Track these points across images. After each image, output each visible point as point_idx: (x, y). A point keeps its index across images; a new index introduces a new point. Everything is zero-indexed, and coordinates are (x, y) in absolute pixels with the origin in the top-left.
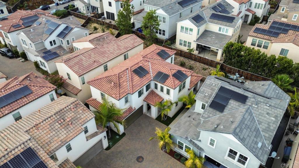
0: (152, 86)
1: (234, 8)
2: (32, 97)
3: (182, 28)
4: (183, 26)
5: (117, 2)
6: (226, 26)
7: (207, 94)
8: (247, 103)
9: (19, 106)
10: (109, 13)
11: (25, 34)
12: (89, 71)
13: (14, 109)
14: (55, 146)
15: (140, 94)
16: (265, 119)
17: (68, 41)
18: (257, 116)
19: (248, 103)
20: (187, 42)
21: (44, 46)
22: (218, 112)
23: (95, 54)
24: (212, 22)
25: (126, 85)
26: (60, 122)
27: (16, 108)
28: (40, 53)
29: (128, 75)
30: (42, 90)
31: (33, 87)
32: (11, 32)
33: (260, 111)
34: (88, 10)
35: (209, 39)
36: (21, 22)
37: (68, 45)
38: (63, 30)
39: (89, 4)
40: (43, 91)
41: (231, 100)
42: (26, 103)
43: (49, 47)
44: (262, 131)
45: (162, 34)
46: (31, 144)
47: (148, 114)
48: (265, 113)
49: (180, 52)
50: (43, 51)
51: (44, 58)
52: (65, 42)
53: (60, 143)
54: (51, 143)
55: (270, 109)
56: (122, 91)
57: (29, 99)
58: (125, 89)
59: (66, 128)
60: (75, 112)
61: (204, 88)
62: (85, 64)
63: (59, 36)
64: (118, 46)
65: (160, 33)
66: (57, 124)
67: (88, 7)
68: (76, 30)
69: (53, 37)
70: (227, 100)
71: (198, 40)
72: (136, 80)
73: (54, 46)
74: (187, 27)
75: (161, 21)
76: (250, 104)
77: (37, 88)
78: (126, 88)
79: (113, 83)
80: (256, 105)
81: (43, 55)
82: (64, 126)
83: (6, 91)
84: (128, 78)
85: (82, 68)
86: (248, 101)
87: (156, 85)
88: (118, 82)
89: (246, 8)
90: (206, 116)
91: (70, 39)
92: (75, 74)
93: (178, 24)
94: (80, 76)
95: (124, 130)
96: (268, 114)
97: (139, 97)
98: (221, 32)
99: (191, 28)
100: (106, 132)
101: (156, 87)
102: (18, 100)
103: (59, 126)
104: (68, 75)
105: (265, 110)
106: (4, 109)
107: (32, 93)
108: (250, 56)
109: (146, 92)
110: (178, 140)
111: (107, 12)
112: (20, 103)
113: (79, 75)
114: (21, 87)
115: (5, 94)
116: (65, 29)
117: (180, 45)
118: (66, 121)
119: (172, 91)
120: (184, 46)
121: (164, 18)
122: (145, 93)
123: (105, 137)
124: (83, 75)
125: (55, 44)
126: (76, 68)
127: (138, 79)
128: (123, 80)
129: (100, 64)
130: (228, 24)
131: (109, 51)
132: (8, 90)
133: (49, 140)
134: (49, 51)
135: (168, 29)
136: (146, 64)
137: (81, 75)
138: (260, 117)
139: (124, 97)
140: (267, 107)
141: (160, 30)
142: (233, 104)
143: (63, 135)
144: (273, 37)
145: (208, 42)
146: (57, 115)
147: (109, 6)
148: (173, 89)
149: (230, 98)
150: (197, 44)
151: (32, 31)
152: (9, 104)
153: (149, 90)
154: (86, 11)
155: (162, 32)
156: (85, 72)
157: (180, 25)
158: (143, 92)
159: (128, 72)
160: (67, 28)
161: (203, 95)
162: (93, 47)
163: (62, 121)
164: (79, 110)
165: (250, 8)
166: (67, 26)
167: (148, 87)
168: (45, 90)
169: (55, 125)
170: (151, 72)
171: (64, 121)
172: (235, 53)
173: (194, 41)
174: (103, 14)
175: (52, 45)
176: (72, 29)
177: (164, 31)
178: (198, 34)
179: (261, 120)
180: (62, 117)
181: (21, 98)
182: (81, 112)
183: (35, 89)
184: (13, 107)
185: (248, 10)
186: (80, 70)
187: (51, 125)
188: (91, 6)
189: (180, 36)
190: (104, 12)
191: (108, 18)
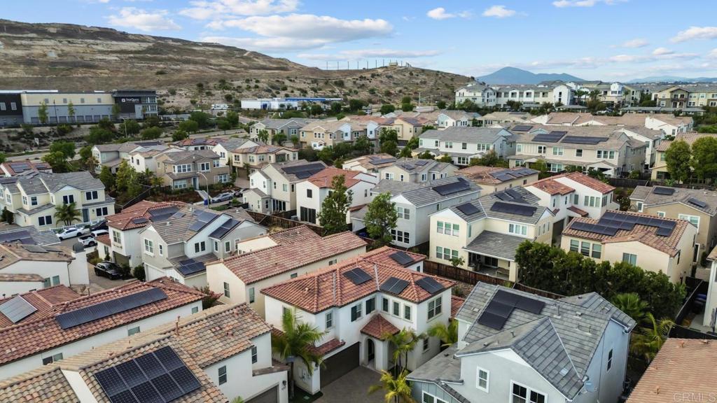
0: (379, 305)
1: (540, 199)
2: (164, 306)
3: (439, 224)
4: (440, 220)
5: (323, 190)
6: (521, 221)
7: (476, 310)
8: (544, 313)
9: (142, 316)
10: (306, 209)
11: (156, 228)
12: (265, 279)
13: (135, 318)
14: (203, 361)
15: (355, 315)
16: (575, 335)
17: (228, 244)
18: (561, 331)
19: (546, 313)
20: (449, 250)
21: (183, 252)
22: (493, 331)
23: (277, 254)
24: (494, 216)
25: (331, 294)
26: (213, 330)
27: (139, 317)
28: (174, 263)
29: (334, 280)
30: (182, 297)
31: (168, 291)
32: (129, 229)
33: (566, 323)
34: (267, 206)
35: (491, 244)
36: (148, 216)
37: (227, 251)
38: (223, 225)
39: (270, 197)
40: (184, 299)
41: (517, 309)
42: (154, 312)
43: (191, 252)
44: (570, 354)
45: (403, 240)
46: (170, 344)
47: (368, 367)
48: (575, 326)
49: (436, 267)
50: (181, 260)
51: (180, 270)
52: (222, 244)
53: (212, 357)
54: (197, 356)
55: (583, 320)
56: (322, 301)
57: (159, 307)
58: (328, 298)
59: (223, 339)
60: (240, 320)
61: (471, 300)
62: (259, 267)
63: (213, 235)
64: (320, 246)
65: (400, 239)
66: (209, 331)
67: (267, 202)
68: (245, 225)
69: (203, 236)
70: (509, 312)
71: (470, 245)
72: (349, 287)
73: (201, 253)
74: (448, 222)
75: (400, 216)
76: (549, 314)
77: (174, 293)
78: (331, 297)
79: (307, 289)
80: (559, 315)
81: (179, 266)
82: (220, 336)
83: (124, 293)
84: (334, 283)
85: (253, 272)
86: (545, 309)
87: (385, 302)
88: (316, 287)
89: (569, 205)
90: (473, 337)
91: (232, 241)
92: (240, 280)
93: (431, 217)
94: (248, 284)
95: (321, 387)
96: (579, 327)
97: (352, 320)
98: (514, 234)
99: (456, 223)
100: (286, 372)
101: (385, 307)
102: (143, 306)
103: (213, 335)
104: (225, 287)
105: (575, 322)
106: (118, 316)
107: (165, 299)
108: (564, 264)
109: (367, 314)
110: (423, 392)
111: (302, 208)
112: (144, 312)
113: (247, 282)
114: (148, 289)
115: (122, 296)
116: (225, 224)
117: (437, 257)
118: (224, 330)
119: (414, 308)
120: (445, 258)
121: (407, 211)
122: (365, 318)
123: (284, 382)
124: (254, 282)
125: (203, 249)
126: (244, 271)
127: (351, 286)
128: (325, 286)
129: (286, 270)
130: (524, 218)
131: (303, 252)
132: (128, 292)
133: (195, 351)
134: (192, 260)
135: (414, 229)
136: (369, 266)
137: (251, 283)
138: (566, 332)
139: (325, 310)
140: (578, 317)
141: (400, 233)
142: (519, 316)
143: (218, 348)
144: (606, 235)
145: (490, 248)
146: (209, 319)
147: (308, 196)
148: (416, 303)
149: (515, 308)
150: (470, 254)
151: (168, 225)
152: (127, 311)
153: (373, 313)
154: (263, 209)
155: (403, 237)
156: (257, 279)
157: (435, 219)
158: (360, 312)
159: (334, 275)
160: (230, 221)
161: (470, 312)
162: (276, 244)
163: (218, 328)
164: (247, 317)
165: (576, 206)
166: (231, 219)
167: (370, 306)
168: (188, 298)
169: (205, 333)
170: (377, 280)
171: (221, 329)
172: (537, 261)
173: (463, 248)
174: (294, 212)
175: (197, 250)
176: (239, 223)
177: (407, 234)
178: (470, 236)
179: (568, 338)
180: (219, 324)
181: (147, 305)
182: (249, 320)
183: (170, 294)
184: (133, 315)
185: (572, 209)
186: (250, 275)
187: (199, 331)
188: (274, 201)
189: (438, 241)
190: (296, 210)
191: (302, 219)
